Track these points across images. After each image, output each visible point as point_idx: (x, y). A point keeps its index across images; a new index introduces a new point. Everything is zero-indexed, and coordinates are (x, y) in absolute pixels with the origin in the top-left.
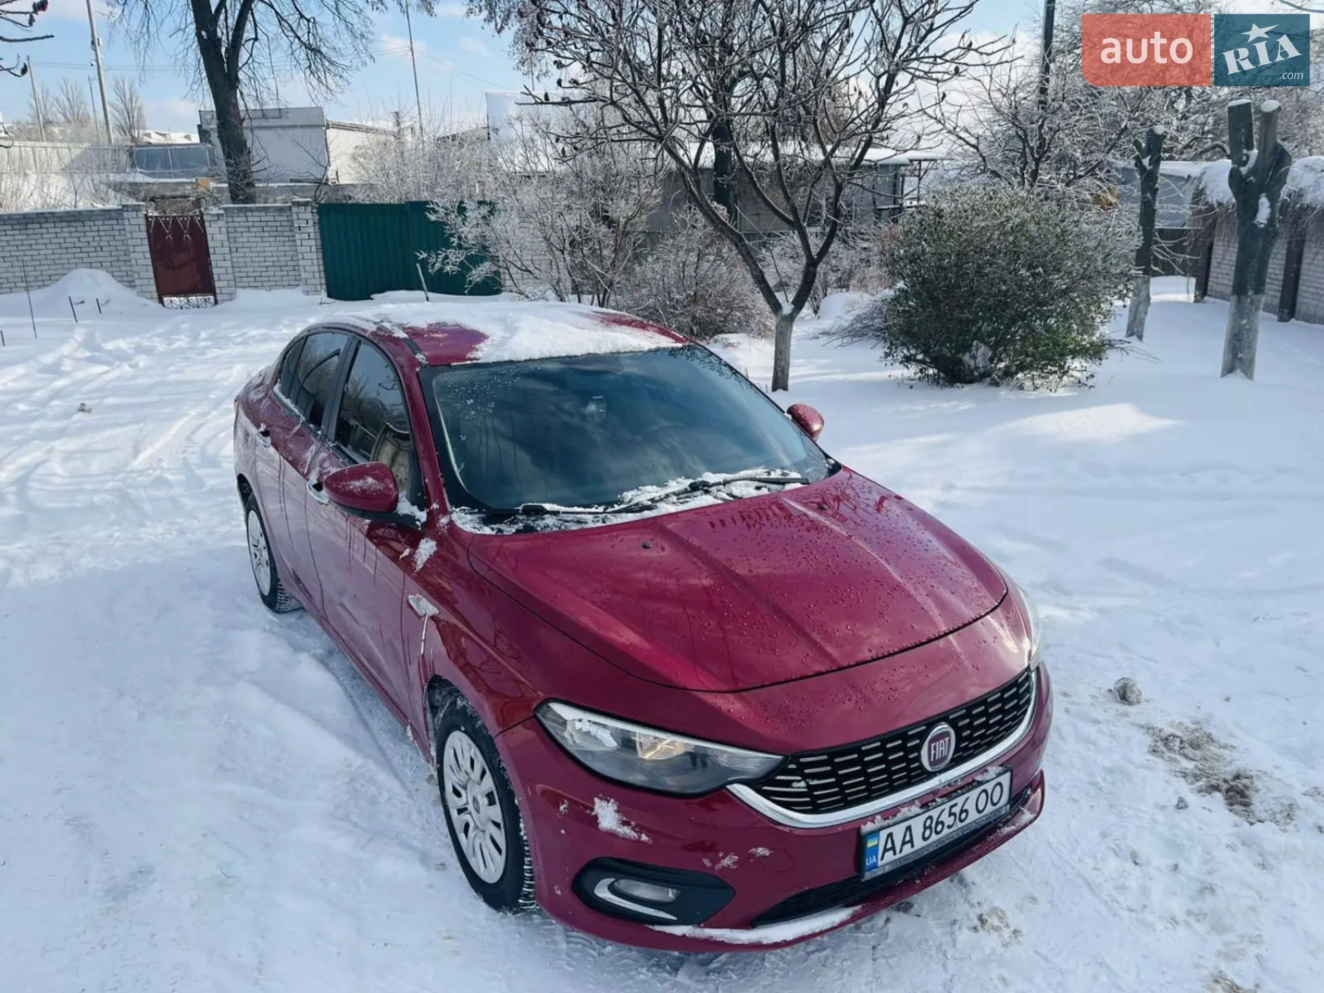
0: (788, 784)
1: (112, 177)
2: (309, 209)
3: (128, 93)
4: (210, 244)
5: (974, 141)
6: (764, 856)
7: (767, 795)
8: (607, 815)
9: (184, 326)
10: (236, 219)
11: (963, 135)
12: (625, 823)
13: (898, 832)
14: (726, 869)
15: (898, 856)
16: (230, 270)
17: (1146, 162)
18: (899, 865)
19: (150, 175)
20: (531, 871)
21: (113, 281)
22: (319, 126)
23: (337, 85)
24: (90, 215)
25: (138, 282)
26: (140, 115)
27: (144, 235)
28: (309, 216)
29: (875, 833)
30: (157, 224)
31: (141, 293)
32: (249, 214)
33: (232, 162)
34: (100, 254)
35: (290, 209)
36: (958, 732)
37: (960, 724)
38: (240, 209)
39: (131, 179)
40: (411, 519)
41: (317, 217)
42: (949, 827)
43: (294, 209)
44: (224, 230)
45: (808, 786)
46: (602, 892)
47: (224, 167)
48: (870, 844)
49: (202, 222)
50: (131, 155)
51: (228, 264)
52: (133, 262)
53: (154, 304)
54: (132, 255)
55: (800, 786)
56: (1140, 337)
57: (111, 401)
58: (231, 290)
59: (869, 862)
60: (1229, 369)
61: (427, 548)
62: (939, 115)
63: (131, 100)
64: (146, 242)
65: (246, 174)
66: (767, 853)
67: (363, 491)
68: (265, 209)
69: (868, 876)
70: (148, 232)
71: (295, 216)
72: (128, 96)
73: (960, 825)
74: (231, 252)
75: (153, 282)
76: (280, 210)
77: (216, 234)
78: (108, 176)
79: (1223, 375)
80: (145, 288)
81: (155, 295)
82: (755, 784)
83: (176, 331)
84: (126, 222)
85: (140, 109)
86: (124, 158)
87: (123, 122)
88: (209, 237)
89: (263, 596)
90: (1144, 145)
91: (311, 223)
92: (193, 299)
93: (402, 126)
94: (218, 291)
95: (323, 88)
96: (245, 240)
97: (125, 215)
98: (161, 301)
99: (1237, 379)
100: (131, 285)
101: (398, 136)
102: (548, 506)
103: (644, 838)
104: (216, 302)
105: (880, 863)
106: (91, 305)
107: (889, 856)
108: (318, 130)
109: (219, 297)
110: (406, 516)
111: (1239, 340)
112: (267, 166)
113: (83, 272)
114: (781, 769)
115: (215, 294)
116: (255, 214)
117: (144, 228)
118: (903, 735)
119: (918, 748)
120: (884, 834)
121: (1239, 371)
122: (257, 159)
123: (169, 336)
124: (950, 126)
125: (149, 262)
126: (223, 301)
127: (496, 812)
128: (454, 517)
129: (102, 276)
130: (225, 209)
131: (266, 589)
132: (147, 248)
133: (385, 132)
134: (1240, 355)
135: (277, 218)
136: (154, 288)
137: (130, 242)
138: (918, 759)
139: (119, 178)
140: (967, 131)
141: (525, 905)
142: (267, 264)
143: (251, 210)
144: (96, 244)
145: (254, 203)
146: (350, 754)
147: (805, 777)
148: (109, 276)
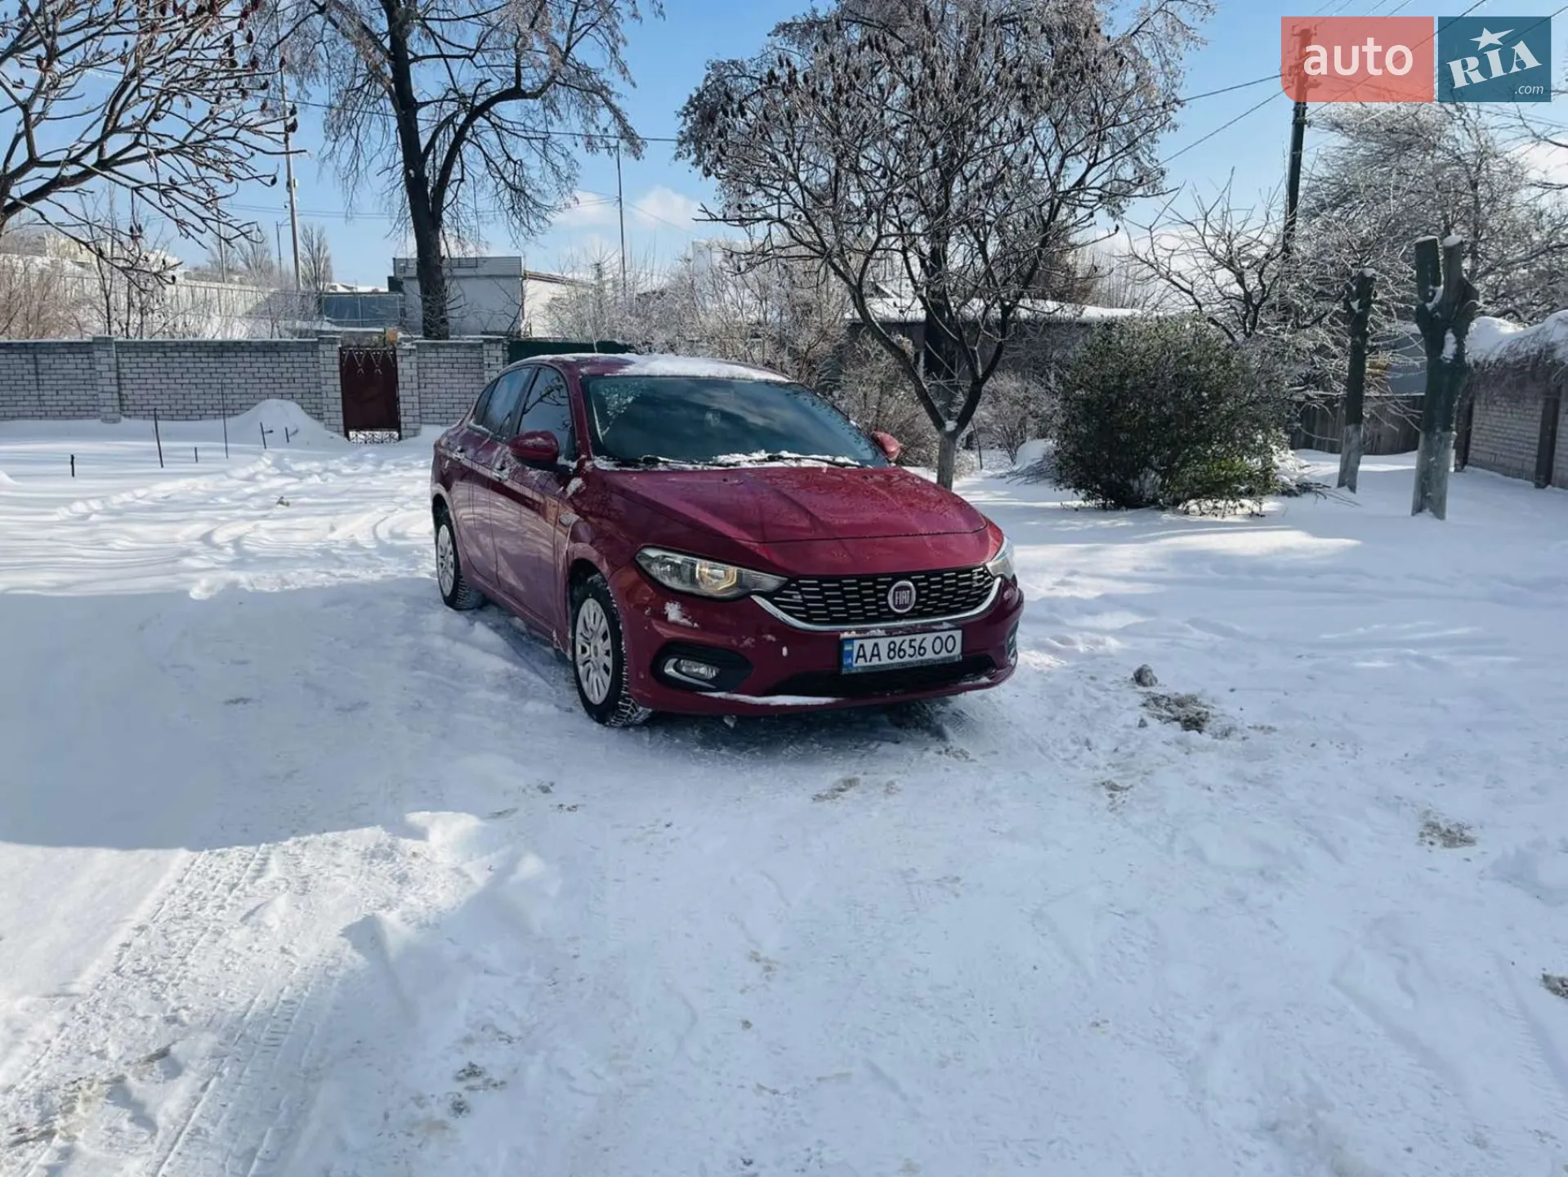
0: (790, 596)
1: (298, 324)
2: (500, 346)
3: (316, 242)
4: (400, 379)
5: (1187, 286)
6: (771, 641)
7: (776, 604)
8: (673, 612)
9: (370, 455)
10: (427, 355)
11: (1175, 278)
12: (684, 617)
13: (869, 645)
14: (747, 648)
15: (868, 664)
16: (417, 406)
17: (1355, 305)
18: (869, 670)
19: (337, 324)
20: (627, 677)
21: (302, 413)
22: (516, 276)
23: (539, 227)
24: (286, 347)
25: (326, 415)
26: (327, 266)
27: (337, 367)
28: (500, 353)
29: (851, 640)
30: (351, 357)
31: (328, 426)
32: (441, 350)
33: (429, 298)
34: (293, 385)
35: (481, 346)
36: (918, 589)
37: (920, 584)
38: (432, 345)
39: (317, 327)
40: (567, 467)
41: (507, 355)
42: (910, 656)
43: (486, 347)
44: (414, 365)
45: (803, 599)
46: (670, 670)
47: (420, 301)
48: (847, 648)
49: (394, 357)
50: (319, 302)
51: (415, 399)
52: (324, 395)
53: (340, 438)
54: (324, 388)
55: (798, 598)
56: (1353, 489)
57: (306, 500)
58: (413, 426)
59: (847, 661)
60: (1418, 509)
61: (576, 483)
62: (1152, 259)
63: (319, 249)
64: (338, 375)
65: (442, 311)
66: (774, 639)
67: (535, 446)
68: (458, 346)
69: (844, 671)
70: (341, 364)
71: (485, 353)
72: (315, 246)
73: (920, 658)
74: (419, 388)
75: (341, 415)
76: (472, 347)
77: (406, 368)
78: (294, 324)
79: (1413, 514)
80: (332, 421)
81: (342, 428)
82: (767, 595)
83: (361, 459)
84: (321, 355)
85: (327, 260)
86: (312, 305)
87: (308, 272)
88: (400, 372)
89: (445, 598)
90: (1354, 288)
91: (501, 360)
92: (378, 434)
93: (604, 278)
94: (403, 426)
95: (525, 230)
96: (434, 375)
97: (321, 347)
98: (347, 435)
99: (1426, 516)
100: (319, 417)
101: (600, 291)
102: (661, 459)
103: (696, 625)
104: (400, 438)
105: (855, 665)
106: (279, 434)
107: (861, 662)
108: (515, 280)
109: (403, 433)
110: (563, 466)
111: (1428, 479)
112: (462, 303)
113: (273, 402)
114: (786, 586)
115: (399, 431)
116: (447, 350)
117: (337, 361)
118: (873, 578)
119: (886, 591)
120: (857, 643)
121: (1427, 510)
122: (453, 297)
123: (352, 463)
124: (1163, 270)
125: (339, 395)
126: (407, 437)
127: (609, 661)
128: (596, 462)
129: (292, 408)
130: (417, 344)
131: (448, 590)
132: (338, 381)
133: (583, 285)
134: (1429, 494)
135: (469, 355)
136: (341, 421)
137: (323, 374)
138: (885, 599)
139: (305, 325)
140: (1180, 276)
141: (623, 707)
142: (454, 401)
143: (442, 346)
144: (289, 375)
145: (448, 338)
146: (509, 666)
147: (802, 593)
148: (299, 407)
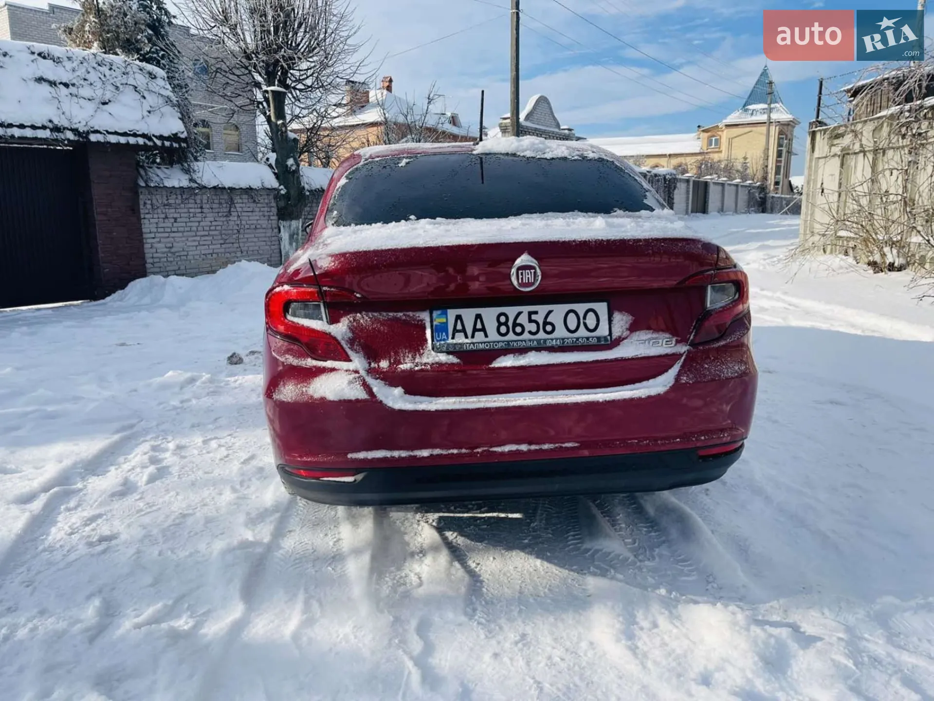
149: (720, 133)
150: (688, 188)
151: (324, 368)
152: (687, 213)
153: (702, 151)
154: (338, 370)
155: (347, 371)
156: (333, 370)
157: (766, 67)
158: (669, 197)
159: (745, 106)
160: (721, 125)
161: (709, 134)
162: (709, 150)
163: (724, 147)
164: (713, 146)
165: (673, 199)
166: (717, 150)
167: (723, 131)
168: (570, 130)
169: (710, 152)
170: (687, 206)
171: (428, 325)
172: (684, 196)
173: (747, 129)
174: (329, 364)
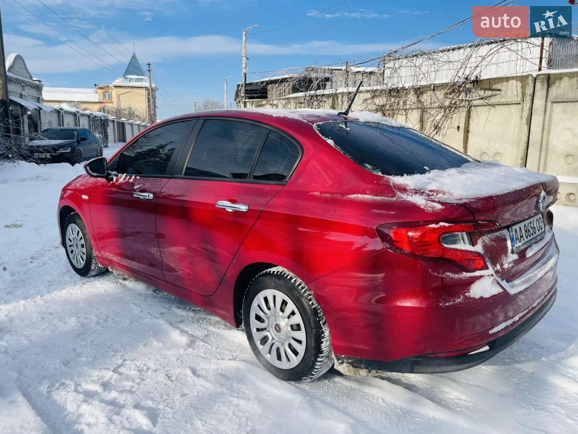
149: (110, 90)
150: (114, 126)
151: (476, 276)
152: (115, 142)
153: (100, 101)
154: (484, 276)
155: (488, 276)
156: (481, 277)
157: (134, 53)
158: (105, 131)
159: (124, 76)
160: (111, 86)
161: (103, 90)
162: (104, 101)
163: (115, 100)
164: (107, 99)
165: (107, 133)
166: (110, 101)
167: (112, 89)
168: (39, 81)
169: (105, 102)
170: (115, 137)
171: (508, 238)
172: (112, 131)
173: (128, 90)
174: (477, 273)
